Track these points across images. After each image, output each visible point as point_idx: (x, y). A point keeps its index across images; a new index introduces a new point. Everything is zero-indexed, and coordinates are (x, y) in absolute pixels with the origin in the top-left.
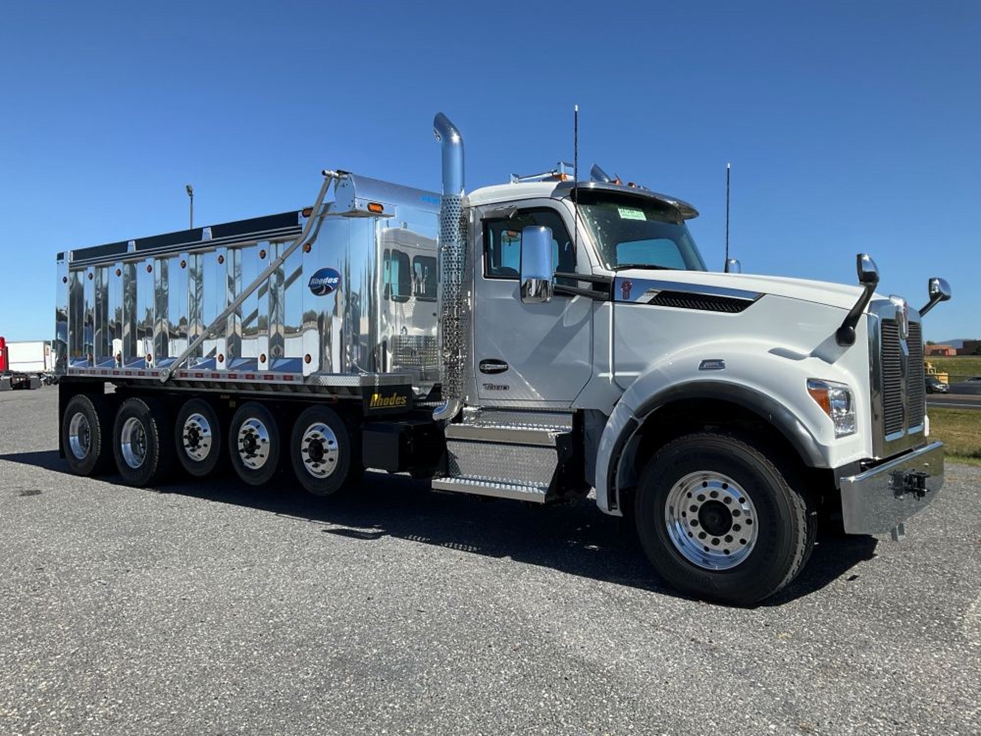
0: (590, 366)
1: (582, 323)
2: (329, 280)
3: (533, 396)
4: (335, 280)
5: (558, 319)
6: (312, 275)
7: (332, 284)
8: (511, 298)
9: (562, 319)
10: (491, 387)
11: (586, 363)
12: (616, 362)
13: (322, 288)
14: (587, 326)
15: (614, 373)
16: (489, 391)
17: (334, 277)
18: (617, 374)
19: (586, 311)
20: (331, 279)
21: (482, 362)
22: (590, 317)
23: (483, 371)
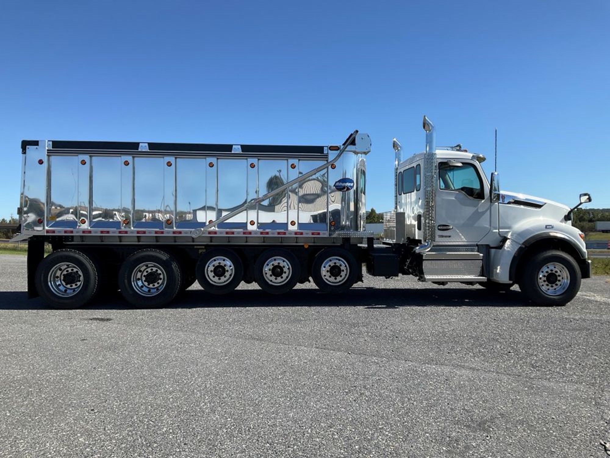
0: (490, 227)
1: (486, 211)
2: (348, 184)
3: (461, 240)
4: (352, 184)
5: (476, 209)
6: (337, 181)
7: (350, 186)
8: (454, 199)
9: (477, 209)
10: (442, 236)
11: (488, 226)
12: (500, 226)
13: (344, 188)
14: (488, 212)
15: (499, 230)
16: (440, 238)
17: (351, 183)
18: (500, 230)
19: (488, 206)
20: (350, 184)
21: (439, 226)
22: (490, 208)
23: (439, 229)
